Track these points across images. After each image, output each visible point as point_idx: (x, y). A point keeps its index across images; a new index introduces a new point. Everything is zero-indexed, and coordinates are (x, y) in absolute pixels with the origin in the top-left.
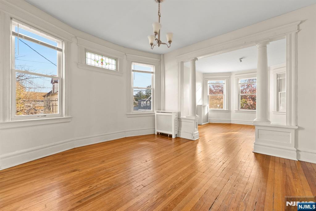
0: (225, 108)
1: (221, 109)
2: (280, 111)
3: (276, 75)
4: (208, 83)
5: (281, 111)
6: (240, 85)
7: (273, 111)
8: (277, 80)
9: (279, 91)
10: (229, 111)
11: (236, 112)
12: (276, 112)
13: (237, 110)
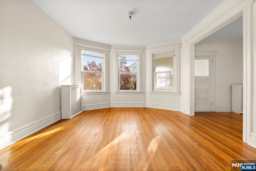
0: (104, 90)
1: (99, 91)
2: (154, 91)
3: (152, 55)
4: (82, 53)
5: (156, 91)
6: (120, 62)
7: (150, 91)
8: (153, 60)
9: (154, 72)
10: (108, 93)
11: (116, 93)
12: (152, 92)
13: (116, 91)
